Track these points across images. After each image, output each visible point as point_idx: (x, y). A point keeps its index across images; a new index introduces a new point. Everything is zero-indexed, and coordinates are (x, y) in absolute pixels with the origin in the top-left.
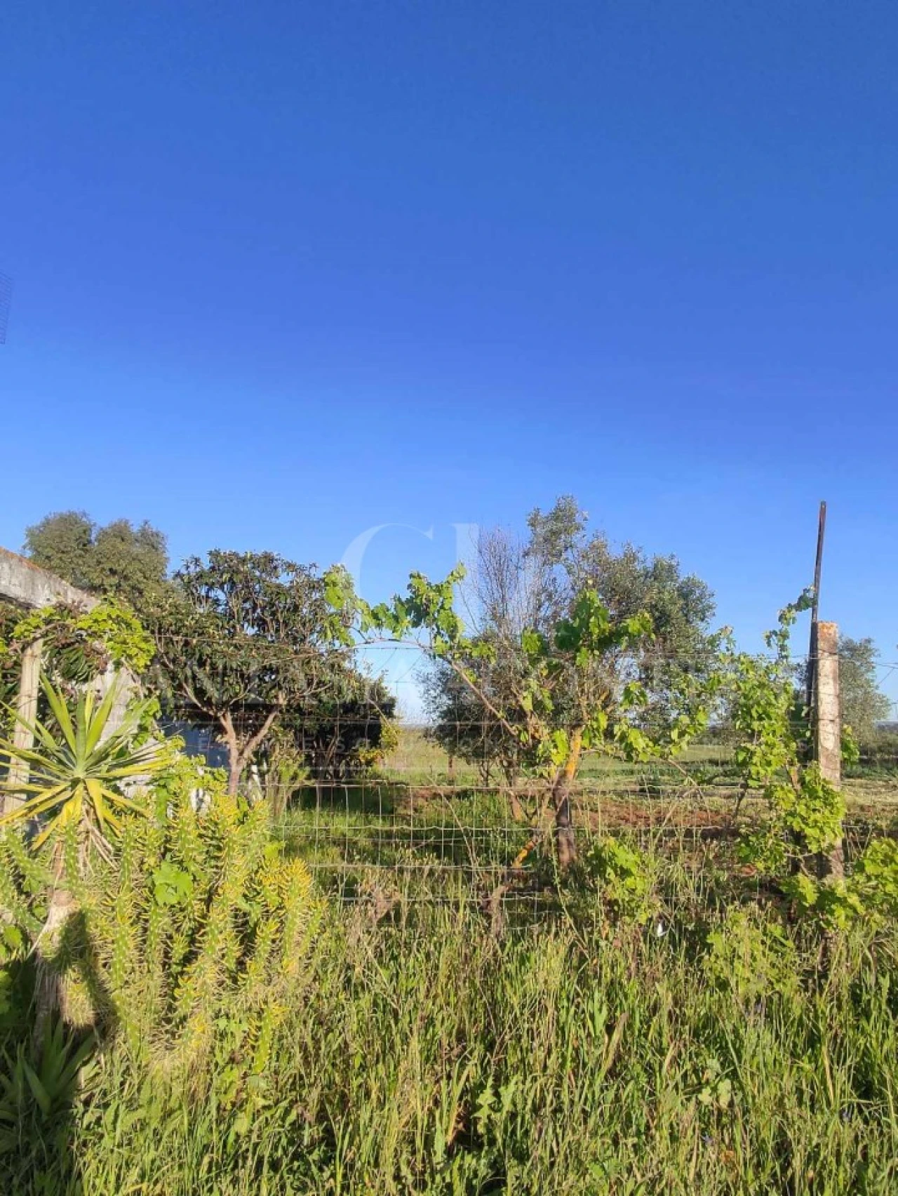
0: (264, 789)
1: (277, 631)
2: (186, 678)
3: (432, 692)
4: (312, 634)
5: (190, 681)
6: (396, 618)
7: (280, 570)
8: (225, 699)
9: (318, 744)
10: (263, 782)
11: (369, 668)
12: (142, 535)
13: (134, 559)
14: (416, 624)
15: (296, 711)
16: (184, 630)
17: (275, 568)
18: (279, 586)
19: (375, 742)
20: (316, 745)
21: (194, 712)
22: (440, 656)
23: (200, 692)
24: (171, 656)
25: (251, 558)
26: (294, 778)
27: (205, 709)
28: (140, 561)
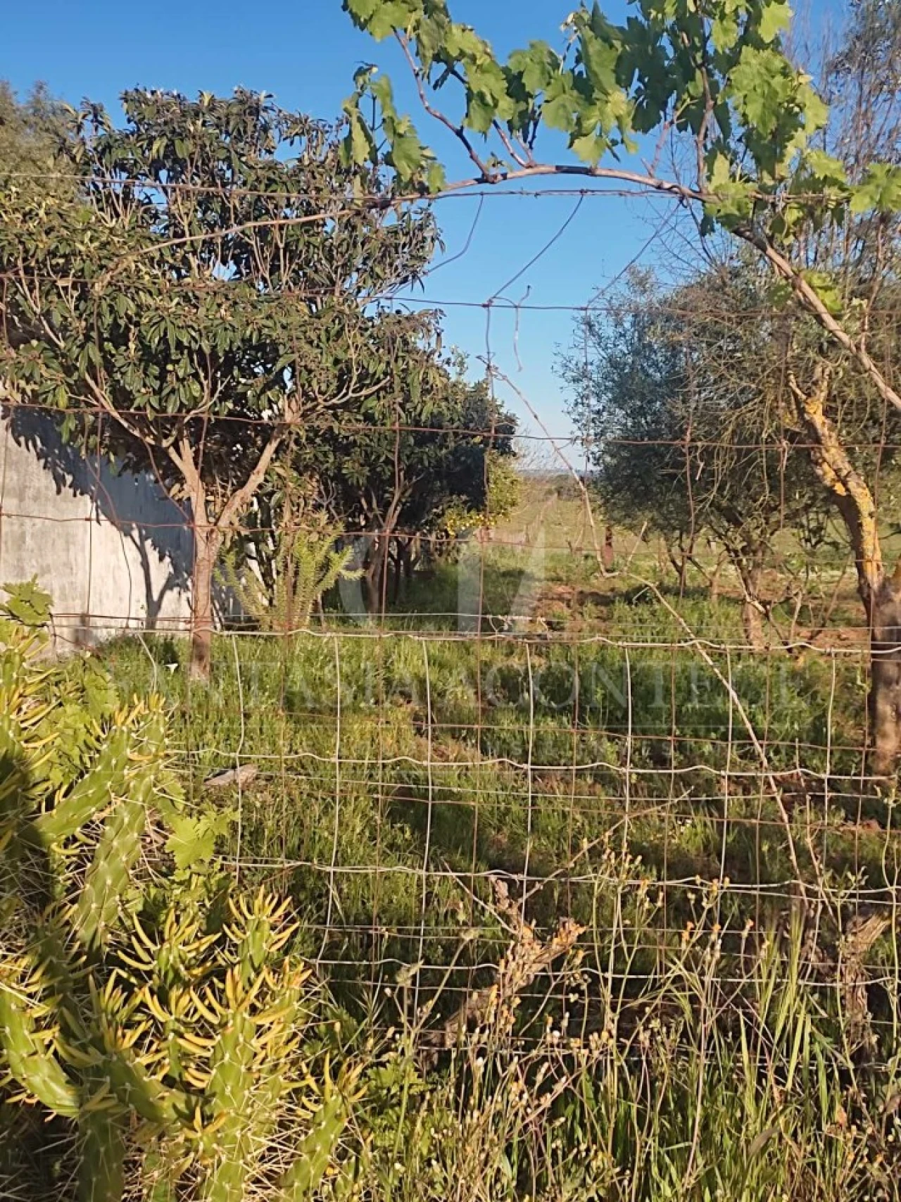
0: (269, 586)
1: (274, 269)
2: (91, 368)
3: (593, 401)
4: (346, 275)
5: (103, 374)
6: (585, 88)
7: (273, 133)
8: (171, 410)
9: (369, 503)
10: (266, 574)
11: (462, 364)
12: (36, 111)
13: (23, 159)
14: (644, 119)
15: (325, 440)
16: (77, 264)
17: (265, 129)
18: (272, 167)
19: (477, 501)
20: (365, 507)
21: (120, 439)
22: (727, 221)
23: (122, 397)
24: (57, 319)
25: (212, 109)
26: (325, 566)
27: (137, 433)
28: (34, 162)
